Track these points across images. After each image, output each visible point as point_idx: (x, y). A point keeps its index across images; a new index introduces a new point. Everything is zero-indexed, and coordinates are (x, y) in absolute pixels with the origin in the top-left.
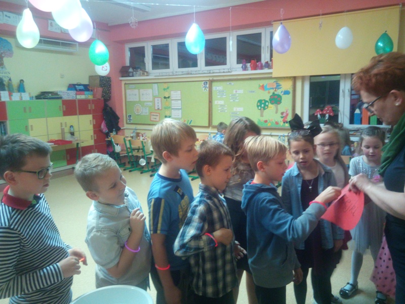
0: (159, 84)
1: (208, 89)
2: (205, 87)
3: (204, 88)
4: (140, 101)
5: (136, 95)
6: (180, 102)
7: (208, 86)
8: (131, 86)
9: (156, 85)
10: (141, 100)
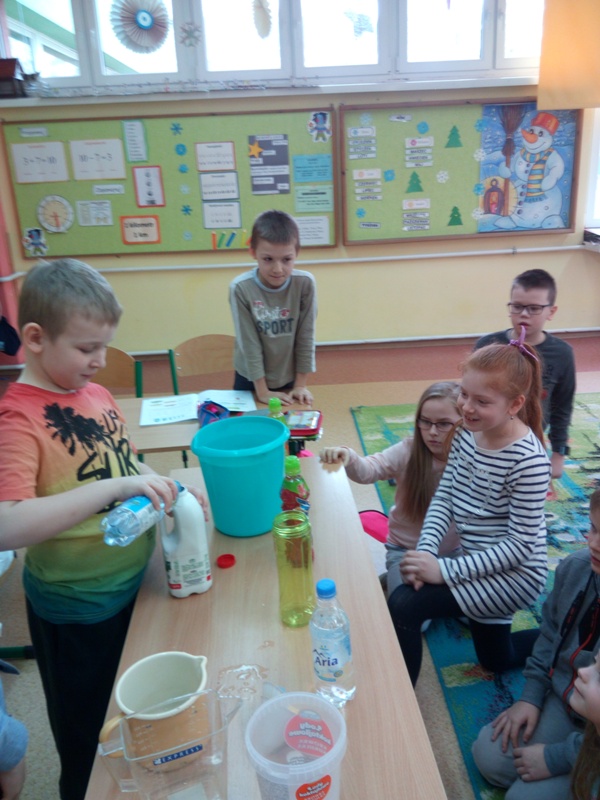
0: (148, 122)
1: (328, 136)
2: (320, 131)
3: (315, 133)
4: (72, 179)
5: (52, 160)
6: (231, 177)
7: (328, 125)
8: (27, 130)
9: (137, 124)
10: (79, 176)
